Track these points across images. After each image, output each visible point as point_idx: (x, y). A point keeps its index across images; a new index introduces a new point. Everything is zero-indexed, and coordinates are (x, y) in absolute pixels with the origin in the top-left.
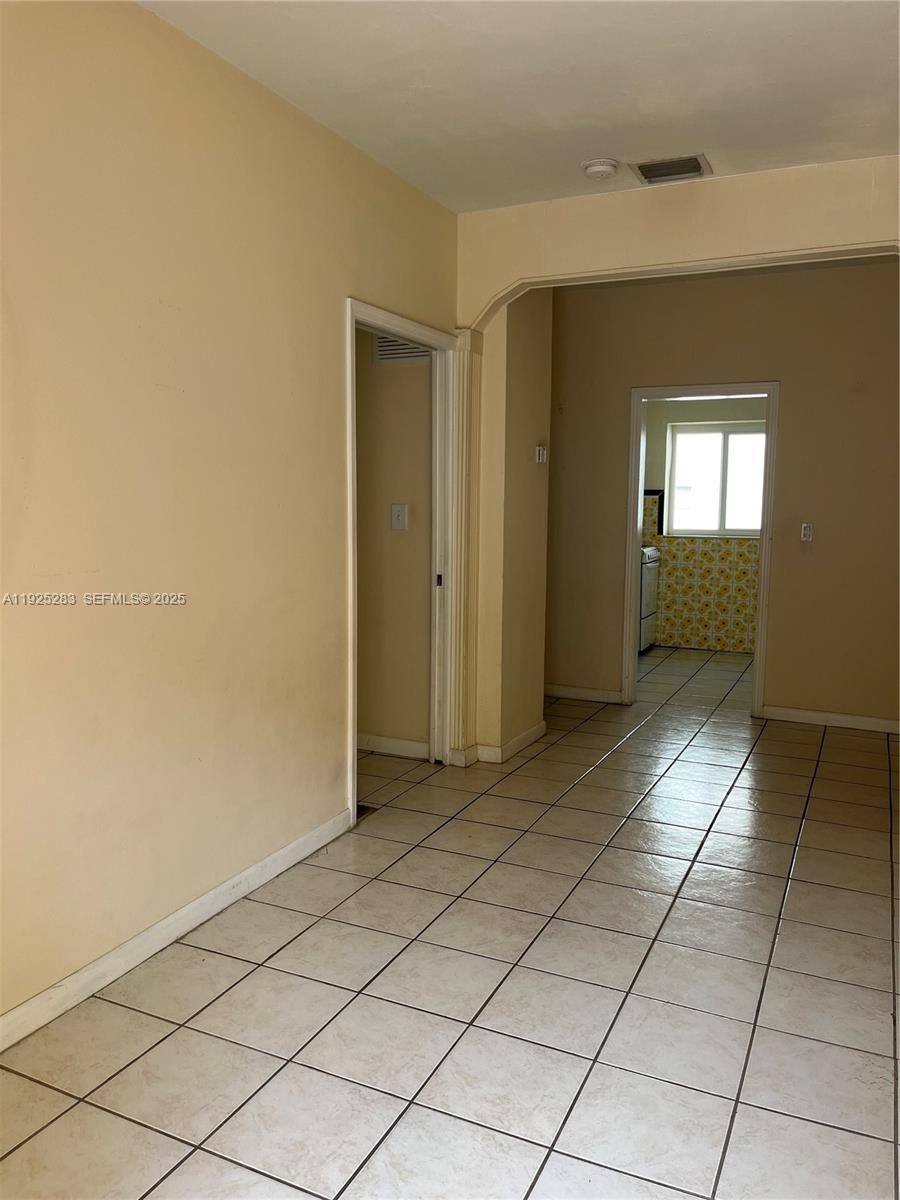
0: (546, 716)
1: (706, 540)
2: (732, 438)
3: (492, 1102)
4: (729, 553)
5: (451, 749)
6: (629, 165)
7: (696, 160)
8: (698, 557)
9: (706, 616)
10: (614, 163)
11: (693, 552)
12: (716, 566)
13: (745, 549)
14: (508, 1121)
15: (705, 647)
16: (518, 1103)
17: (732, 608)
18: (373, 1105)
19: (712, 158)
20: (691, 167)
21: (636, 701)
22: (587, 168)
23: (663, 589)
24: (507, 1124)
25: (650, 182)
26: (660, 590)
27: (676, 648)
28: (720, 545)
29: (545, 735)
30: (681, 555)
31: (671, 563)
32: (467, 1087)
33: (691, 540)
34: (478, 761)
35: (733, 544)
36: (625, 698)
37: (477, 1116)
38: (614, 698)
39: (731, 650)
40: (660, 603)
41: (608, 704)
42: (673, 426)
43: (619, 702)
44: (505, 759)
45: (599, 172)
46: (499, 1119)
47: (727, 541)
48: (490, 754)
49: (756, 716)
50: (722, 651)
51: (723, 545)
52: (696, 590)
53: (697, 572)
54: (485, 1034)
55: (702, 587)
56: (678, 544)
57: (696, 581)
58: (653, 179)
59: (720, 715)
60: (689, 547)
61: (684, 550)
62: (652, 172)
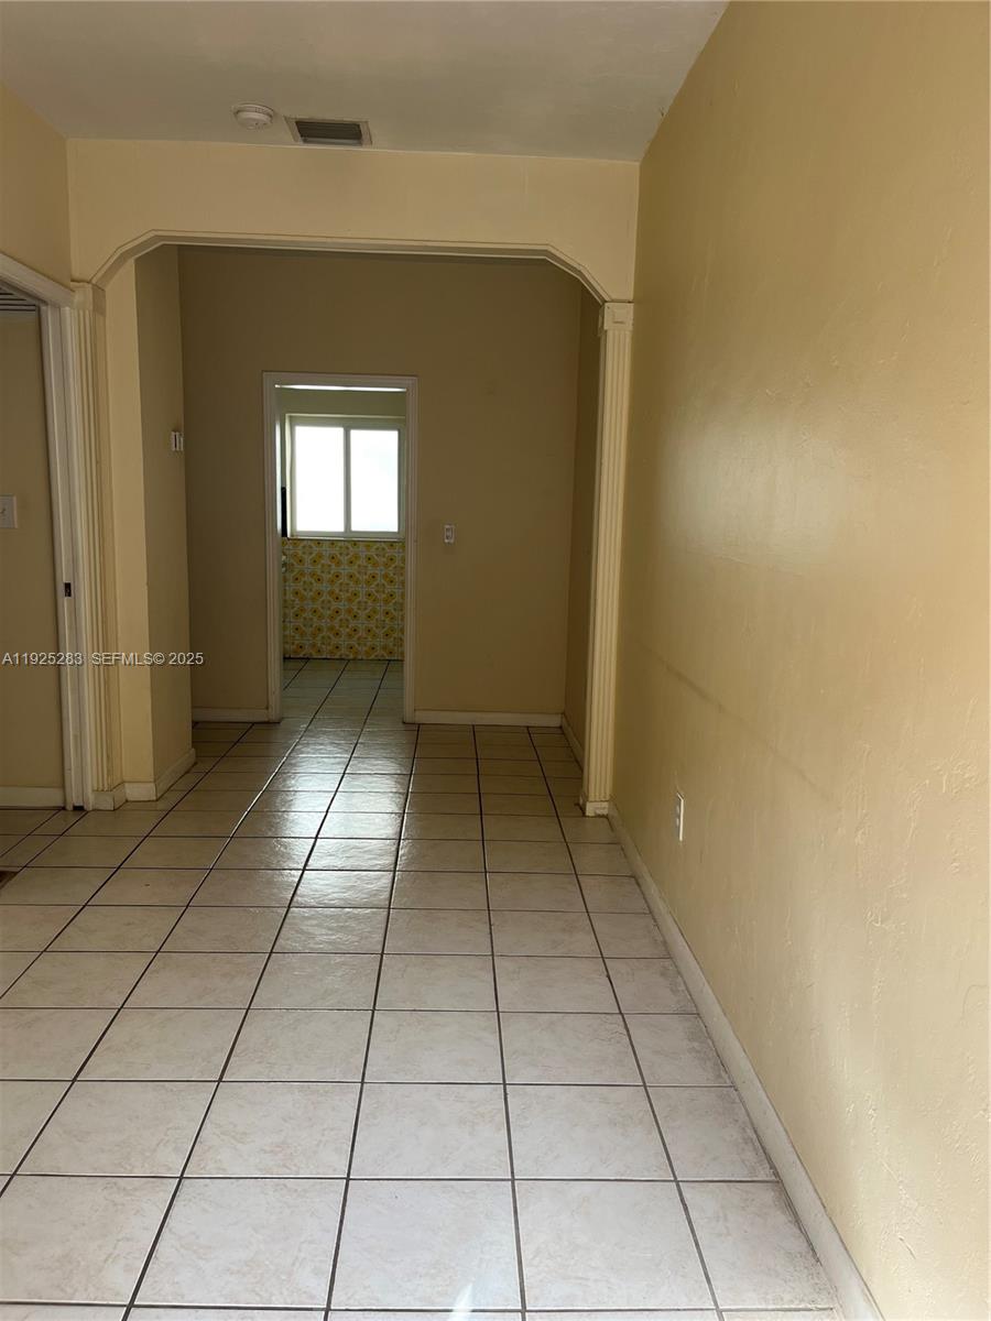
0: (195, 743)
1: (332, 542)
2: (354, 433)
3: (272, 1151)
4: (357, 557)
5: (93, 791)
6: (286, 118)
7: (358, 126)
8: (326, 561)
9: (336, 623)
10: (271, 113)
11: (320, 556)
12: (345, 570)
13: (372, 552)
14: (295, 1165)
15: (336, 657)
16: (299, 1145)
17: (362, 614)
18: (137, 1193)
19: (374, 128)
20: (350, 133)
21: (283, 718)
22: (238, 112)
23: (290, 596)
24: (294, 1168)
25: (305, 141)
26: (287, 597)
27: (307, 659)
28: (347, 548)
29: (196, 764)
30: (308, 559)
31: (298, 567)
32: (239, 1146)
33: (318, 542)
34: (127, 801)
35: (362, 547)
36: (273, 715)
37: (260, 1170)
38: (260, 716)
39: (364, 658)
40: (287, 611)
41: (253, 724)
42: (290, 417)
43: (266, 720)
44: (159, 795)
45: (254, 120)
46: (285, 1166)
47: (355, 543)
48: (141, 790)
49: (407, 721)
50: (354, 659)
51: (350, 547)
52: (325, 597)
53: (326, 576)
54: (240, 1087)
55: (331, 593)
56: (304, 547)
57: (324, 587)
58: (309, 139)
59: (373, 724)
60: (316, 549)
61: (311, 553)
62: (310, 130)
